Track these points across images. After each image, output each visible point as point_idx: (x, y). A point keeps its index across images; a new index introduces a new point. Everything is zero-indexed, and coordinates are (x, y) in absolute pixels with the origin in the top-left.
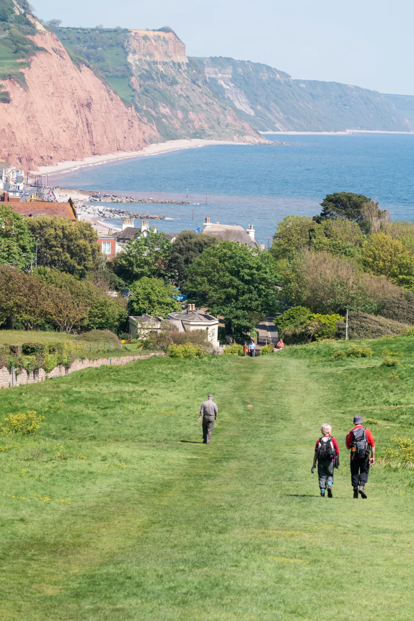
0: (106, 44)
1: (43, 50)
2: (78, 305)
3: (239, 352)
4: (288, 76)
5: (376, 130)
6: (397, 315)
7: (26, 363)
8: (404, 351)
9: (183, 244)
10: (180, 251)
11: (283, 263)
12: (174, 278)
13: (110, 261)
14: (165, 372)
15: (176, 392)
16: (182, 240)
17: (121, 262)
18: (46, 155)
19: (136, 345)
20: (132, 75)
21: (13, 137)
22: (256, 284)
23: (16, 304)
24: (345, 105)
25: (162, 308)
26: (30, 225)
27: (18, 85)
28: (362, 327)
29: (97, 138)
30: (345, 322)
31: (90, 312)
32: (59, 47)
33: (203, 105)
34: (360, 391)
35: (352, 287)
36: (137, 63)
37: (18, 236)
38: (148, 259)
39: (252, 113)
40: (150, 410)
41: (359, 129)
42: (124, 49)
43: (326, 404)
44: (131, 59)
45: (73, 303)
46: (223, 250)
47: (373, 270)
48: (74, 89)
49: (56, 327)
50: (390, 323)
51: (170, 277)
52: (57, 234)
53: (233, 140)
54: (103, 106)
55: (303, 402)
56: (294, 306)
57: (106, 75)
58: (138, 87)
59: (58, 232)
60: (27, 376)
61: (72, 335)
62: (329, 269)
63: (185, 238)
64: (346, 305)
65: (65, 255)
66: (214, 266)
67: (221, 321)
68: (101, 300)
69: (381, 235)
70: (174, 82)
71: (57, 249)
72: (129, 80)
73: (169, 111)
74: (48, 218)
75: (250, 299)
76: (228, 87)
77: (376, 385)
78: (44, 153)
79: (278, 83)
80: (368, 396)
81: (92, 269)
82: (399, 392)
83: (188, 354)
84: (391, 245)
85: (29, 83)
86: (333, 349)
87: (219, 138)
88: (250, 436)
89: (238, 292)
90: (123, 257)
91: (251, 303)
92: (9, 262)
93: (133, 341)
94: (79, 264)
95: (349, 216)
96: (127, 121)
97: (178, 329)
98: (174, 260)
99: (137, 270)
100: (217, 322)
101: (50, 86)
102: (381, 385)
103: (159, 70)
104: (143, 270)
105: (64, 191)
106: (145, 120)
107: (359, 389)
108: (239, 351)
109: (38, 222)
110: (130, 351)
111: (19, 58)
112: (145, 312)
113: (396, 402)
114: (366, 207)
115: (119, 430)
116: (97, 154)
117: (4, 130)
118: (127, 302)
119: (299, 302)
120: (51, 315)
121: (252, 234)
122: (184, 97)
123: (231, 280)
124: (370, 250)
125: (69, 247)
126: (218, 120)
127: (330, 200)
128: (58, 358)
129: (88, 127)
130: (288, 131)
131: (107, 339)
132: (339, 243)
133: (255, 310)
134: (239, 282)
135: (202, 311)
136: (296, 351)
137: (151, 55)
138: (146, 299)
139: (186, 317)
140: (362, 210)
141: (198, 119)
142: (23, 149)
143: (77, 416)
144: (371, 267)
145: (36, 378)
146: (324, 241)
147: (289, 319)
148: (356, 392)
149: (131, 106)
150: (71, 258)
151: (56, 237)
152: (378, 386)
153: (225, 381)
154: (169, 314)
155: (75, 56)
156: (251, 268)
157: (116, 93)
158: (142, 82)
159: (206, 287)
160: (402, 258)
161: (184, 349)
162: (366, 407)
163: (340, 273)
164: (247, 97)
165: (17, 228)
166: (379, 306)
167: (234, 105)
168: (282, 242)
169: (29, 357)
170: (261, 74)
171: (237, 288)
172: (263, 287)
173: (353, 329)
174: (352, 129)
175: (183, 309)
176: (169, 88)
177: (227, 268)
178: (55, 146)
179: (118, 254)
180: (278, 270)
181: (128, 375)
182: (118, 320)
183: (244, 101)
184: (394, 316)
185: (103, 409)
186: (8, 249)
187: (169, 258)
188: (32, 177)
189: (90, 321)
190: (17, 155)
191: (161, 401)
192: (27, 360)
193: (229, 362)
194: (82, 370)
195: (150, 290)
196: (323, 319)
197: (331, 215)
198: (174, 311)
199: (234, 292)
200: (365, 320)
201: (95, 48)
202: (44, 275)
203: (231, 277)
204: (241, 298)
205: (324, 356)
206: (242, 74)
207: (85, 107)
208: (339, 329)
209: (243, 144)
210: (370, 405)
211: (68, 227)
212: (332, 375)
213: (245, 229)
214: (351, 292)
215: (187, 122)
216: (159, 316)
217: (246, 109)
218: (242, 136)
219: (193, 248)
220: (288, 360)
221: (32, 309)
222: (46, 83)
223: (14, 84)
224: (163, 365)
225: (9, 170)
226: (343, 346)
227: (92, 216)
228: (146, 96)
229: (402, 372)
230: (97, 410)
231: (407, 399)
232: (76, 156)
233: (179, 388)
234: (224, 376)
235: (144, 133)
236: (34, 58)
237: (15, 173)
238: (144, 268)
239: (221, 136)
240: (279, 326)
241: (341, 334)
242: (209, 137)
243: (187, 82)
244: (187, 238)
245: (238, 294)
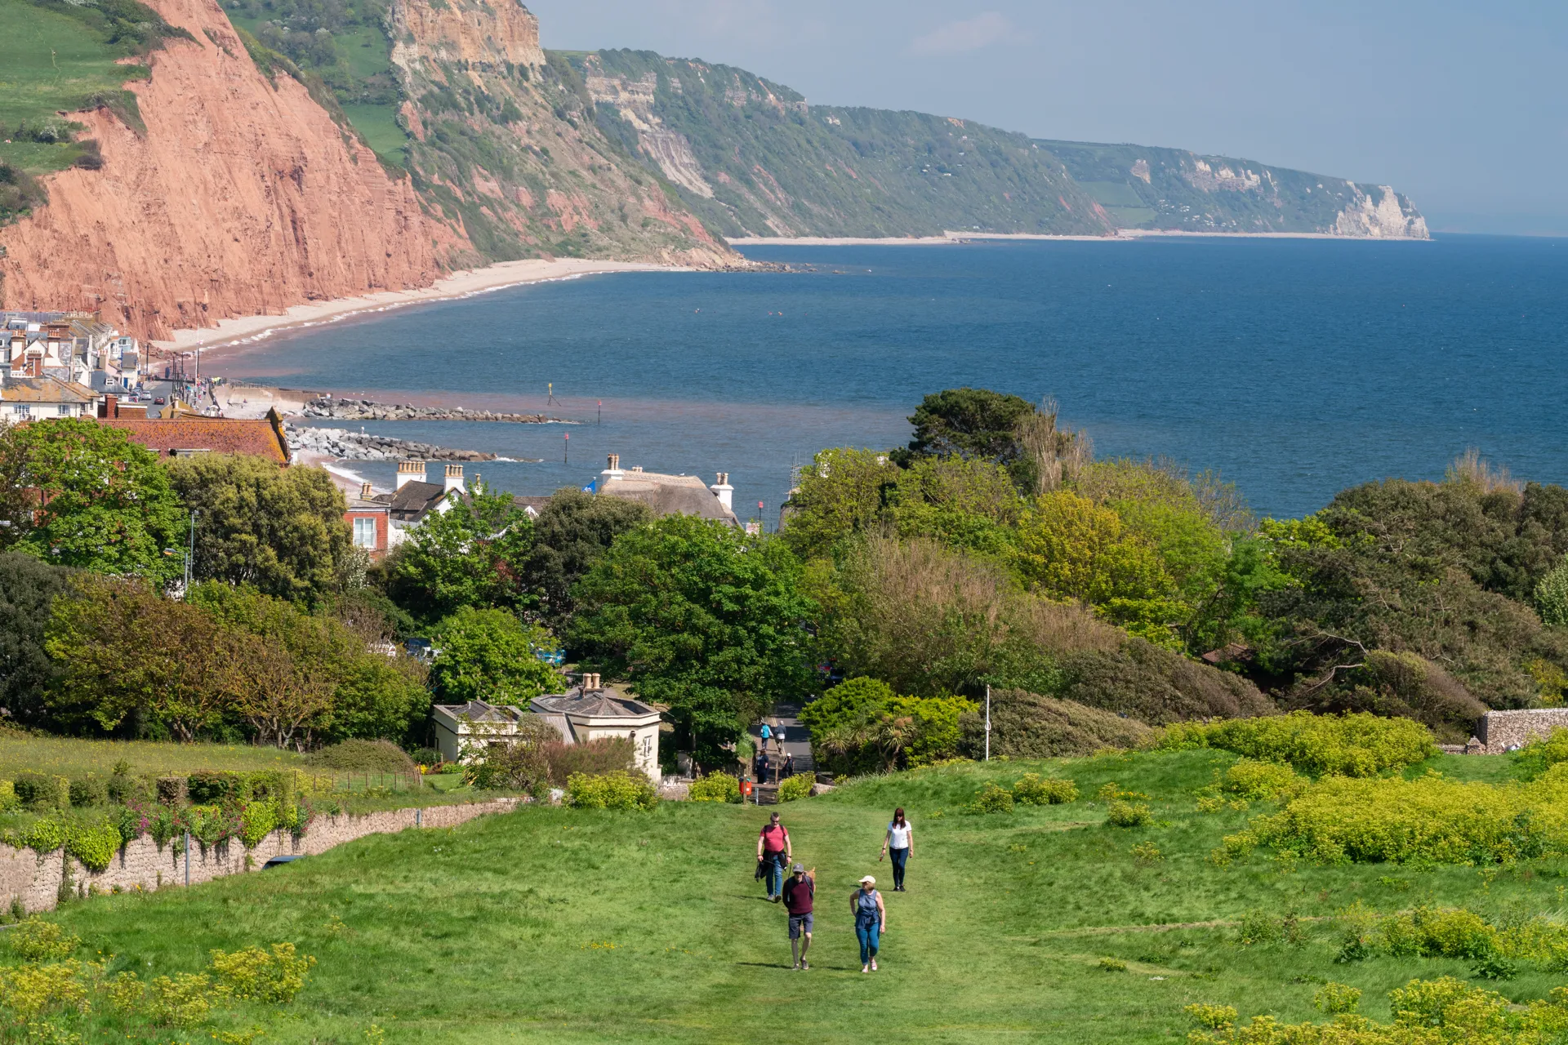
0: (337, 20)
1: (181, 34)
2: (307, 678)
3: (728, 793)
4: (796, 97)
5: (1019, 231)
6: (1109, 697)
7: (199, 823)
8: (1153, 787)
9: (561, 523)
10: (554, 541)
11: (820, 568)
12: (538, 608)
13: (377, 565)
14: (568, 845)
15: (608, 894)
16: (557, 513)
17: (405, 568)
18: (192, 300)
19: (455, 779)
20: (404, 96)
21: (109, 255)
22: (754, 624)
23: (151, 676)
24: (942, 170)
25: (517, 684)
26: (173, 477)
27: (120, 125)
28: (1026, 729)
29: (319, 257)
30: (983, 714)
31: (338, 695)
32: (222, 28)
33: (584, 173)
34: (1066, 888)
35: (997, 627)
36: (418, 66)
37: (144, 504)
38: (472, 560)
39: (707, 192)
40: (555, 940)
41: (976, 231)
42: (385, 31)
43: (987, 923)
44: (402, 56)
45: (295, 673)
46: (668, 537)
47: (1047, 585)
48: (260, 132)
49: (248, 735)
50: (1096, 717)
51: (527, 607)
52: (242, 499)
53: (659, 259)
54: (333, 176)
55: (928, 918)
56: (849, 678)
57: (338, 97)
58: (420, 127)
59: (245, 494)
60: (199, 857)
61: (294, 755)
62: (938, 583)
63: (564, 508)
64: (981, 675)
65: (263, 551)
66: (647, 579)
67: (664, 717)
68: (364, 663)
69: (1064, 497)
70: (509, 115)
71: (244, 537)
72: (398, 110)
73: (497, 189)
74: (220, 460)
75: (739, 661)
76: (645, 127)
77: (1104, 872)
78: (186, 297)
79: (773, 114)
80: (1088, 901)
81: (333, 588)
82: (1165, 889)
83: (617, 799)
84: (1092, 520)
85: (146, 116)
86: (974, 784)
87: (623, 256)
88: (821, 1005)
89: (706, 643)
90: (409, 557)
91: (739, 671)
92: (124, 571)
93: (446, 766)
94: (299, 575)
95: (983, 449)
96: (393, 213)
97: (560, 737)
98: (539, 563)
99: (444, 589)
100: (657, 718)
101: (201, 125)
102: (1118, 874)
103: (470, 83)
104: (461, 589)
105: (240, 392)
106: (438, 210)
107: (1061, 882)
108: (729, 790)
109: (196, 468)
110: (442, 792)
111: (122, 56)
112: (472, 695)
113: (1161, 916)
114: (1025, 428)
115: (489, 992)
116: (319, 297)
117: (85, 238)
118: (428, 670)
119: (862, 666)
120: (239, 703)
121: (726, 496)
122: (535, 153)
123: (689, 613)
124: (1039, 534)
125: (273, 531)
126: (621, 209)
127: (934, 411)
128: (276, 811)
129: (295, 229)
130: (796, 236)
131: (385, 765)
132: (959, 518)
133: (750, 688)
134: (710, 618)
135: (617, 690)
136: (879, 789)
137: (452, 46)
138: (475, 662)
139: (579, 708)
140: (1014, 434)
141: (570, 209)
142: (135, 285)
143: (379, 956)
144: (1043, 579)
145: (223, 862)
146: (920, 512)
147: (838, 710)
148: (1056, 892)
149: (404, 177)
150: (280, 560)
151: (241, 507)
152: (1111, 875)
153: (722, 866)
154: (534, 699)
155: (261, 49)
156: (739, 582)
157: (364, 143)
158: (429, 114)
159: (625, 631)
160: (1119, 553)
161: (606, 788)
162: (1088, 930)
163: (965, 593)
164: (692, 150)
165: (142, 484)
166: (1063, 675)
167: (660, 170)
168: (810, 516)
169: (204, 808)
170: (729, 93)
171: (705, 633)
172: (771, 631)
173: (1001, 734)
174: (957, 230)
175: (568, 685)
176: (498, 129)
177: (679, 581)
178: (215, 277)
179: (396, 548)
180: (808, 586)
181: (476, 852)
182: (407, 715)
183: (686, 160)
184: (1103, 701)
185: (437, 937)
186: (119, 537)
187: (526, 558)
188: (158, 355)
189: (338, 716)
190: (120, 299)
191: (577, 917)
192: (201, 816)
193: (722, 819)
194: (358, 840)
195: (485, 639)
196: (925, 708)
197: (935, 446)
198: (545, 692)
199: (696, 642)
200: (1033, 710)
201: (310, 28)
202: (221, 603)
203: (688, 605)
204: (715, 658)
205: (954, 803)
206: (680, 91)
207: (287, 179)
208: (967, 733)
209: (685, 269)
210: (1098, 923)
211: (271, 482)
212: (986, 850)
213: (708, 484)
214: (995, 641)
215: (544, 215)
216: (509, 703)
217: (691, 183)
218: (683, 249)
219: (587, 531)
220: (862, 811)
221: (191, 688)
222: (191, 118)
223: (111, 122)
224: (559, 828)
225: (104, 340)
226: (997, 775)
227: (314, 453)
228: (441, 149)
229: (1161, 840)
230: (425, 940)
231: (1187, 908)
232: (266, 303)
233: (612, 884)
234: (716, 854)
235: (435, 243)
236: (160, 55)
237: (117, 347)
238: (461, 584)
239: (628, 251)
240: (812, 728)
241: (972, 746)
242: (600, 252)
243: (542, 113)
244: (570, 508)
245: (706, 650)
